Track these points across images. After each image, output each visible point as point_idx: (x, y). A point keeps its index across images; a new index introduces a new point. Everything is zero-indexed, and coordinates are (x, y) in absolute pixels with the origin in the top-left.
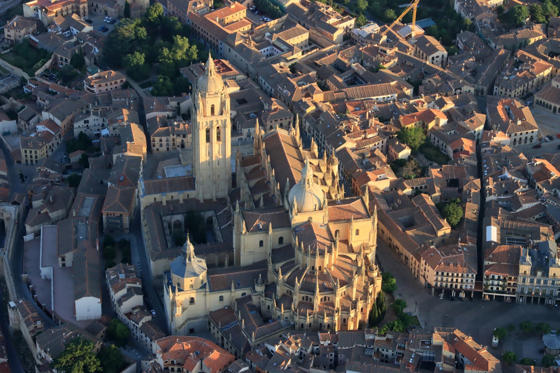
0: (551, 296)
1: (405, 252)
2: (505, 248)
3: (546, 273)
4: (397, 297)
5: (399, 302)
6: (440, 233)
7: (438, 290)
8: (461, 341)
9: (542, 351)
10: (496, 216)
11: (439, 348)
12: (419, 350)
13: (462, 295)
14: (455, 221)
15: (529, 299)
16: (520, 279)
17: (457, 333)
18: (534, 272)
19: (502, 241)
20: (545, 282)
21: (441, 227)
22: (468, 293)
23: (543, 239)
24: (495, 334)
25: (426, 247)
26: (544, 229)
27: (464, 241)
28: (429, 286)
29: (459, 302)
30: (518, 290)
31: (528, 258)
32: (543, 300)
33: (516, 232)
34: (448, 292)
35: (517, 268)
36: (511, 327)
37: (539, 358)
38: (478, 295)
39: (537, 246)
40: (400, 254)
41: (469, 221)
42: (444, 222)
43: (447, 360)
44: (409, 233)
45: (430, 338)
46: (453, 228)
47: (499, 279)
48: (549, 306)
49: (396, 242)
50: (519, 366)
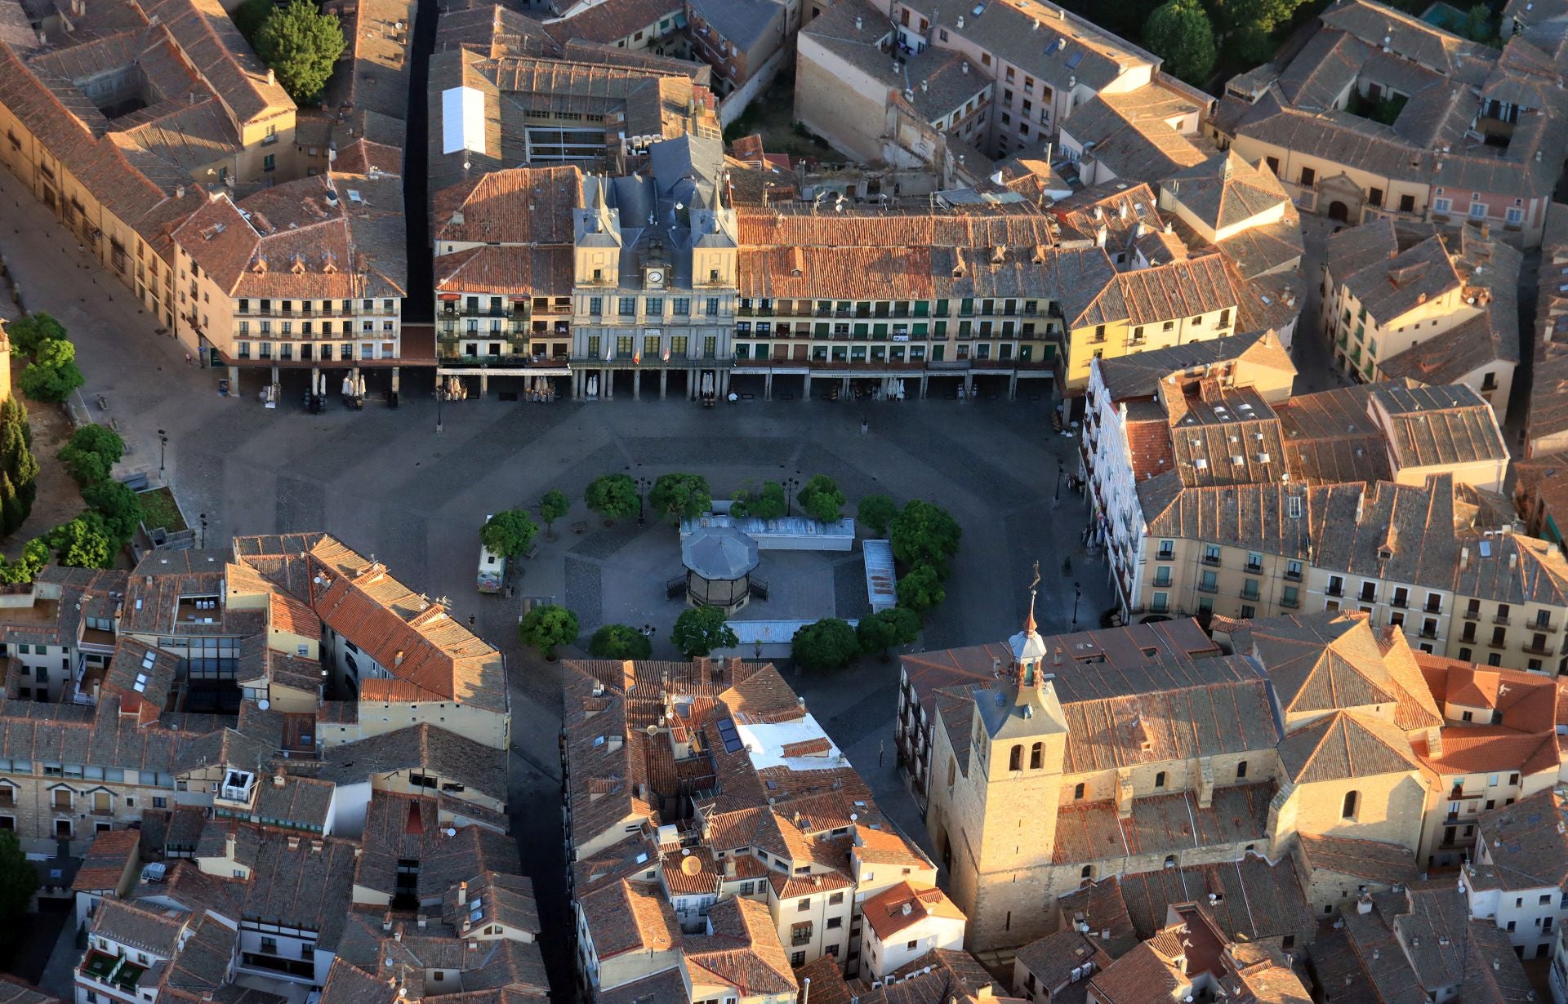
0: (709, 363)
1: (111, 224)
2: (514, 179)
3: (680, 272)
4: (86, 418)
5: (88, 441)
6: (253, 133)
7: (255, 375)
8: (343, 582)
9: (677, 591)
10: (481, 41)
11: (254, 621)
12: (172, 636)
13: (355, 385)
14: (312, 78)
15: (623, 380)
16: (581, 304)
17: (328, 552)
18: (632, 272)
19: (510, 151)
20: (682, 308)
21: (252, 106)
22: (376, 375)
23: (671, 125)
24: (487, 536)
25: (196, 199)
26: (675, 86)
27: (350, 162)
28: (216, 360)
29: (343, 417)
30: (576, 346)
31: (606, 217)
32: (678, 380)
33: (565, 102)
34: (295, 379)
35: (565, 261)
36: (550, 504)
37: (661, 619)
38: (420, 381)
39: (643, 161)
40: (92, 233)
41: (371, 72)
42: (267, 86)
43: (288, 669)
44: (124, 140)
45: (216, 583)
46: (305, 104)
47: (496, 311)
48: (706, 403)
49: (70, 185)
50: (574, 667)
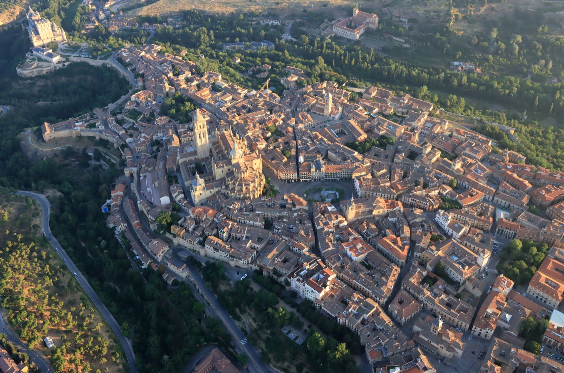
0: (322, 178)
1: (272, 169)
2: (306, 163)
3: (320, 170)
4: (271, 184)
5: (272, 186)
6: (284, 161)
7: (285, 180)
8: (294, 197)
9: (321, 197)
10: (302, 153)
11: (287, 200)
12: (280, 202)
13: (293, 181)
14: (288, 156)
15: (315, 180)
16: (312, 173)
17: (292, 194)
18: (316, 171)
19: (305, 161)
20: (320, 173)
21: (283, 159)
22: (295, 180)
23: (318, 159)
24: (305, 193)
25: (279, 166)
26: (318, 155)
27: (292, 163)
28: (282, 179)
29: (292, 184)
30: (311, 177)
31: (314, 166)
32: (320, 179)
33: (309, 157)
34: (288, 181)
35: (310, 170)
36: (310, 190)
37: (320, 199)
38: (298, 180)
39: (316, 162)
40: (271, 170)
41: (293, 156)
42: (285, 157)
43: (290, 204)
44: (273, 162)
45: (283, 197)
46: (288, 158)
47: (305, 174)
48: (322, 181)
49: (269, 166)
50: (313, 203)
